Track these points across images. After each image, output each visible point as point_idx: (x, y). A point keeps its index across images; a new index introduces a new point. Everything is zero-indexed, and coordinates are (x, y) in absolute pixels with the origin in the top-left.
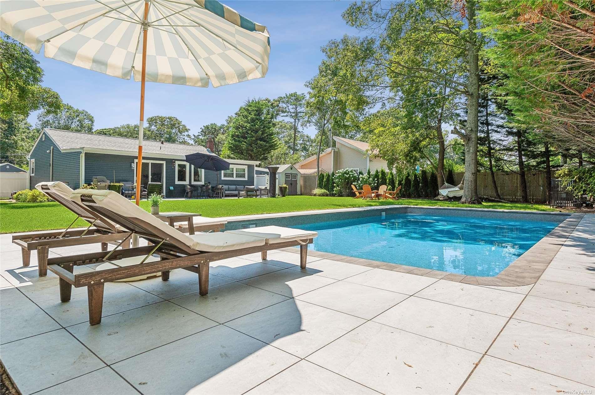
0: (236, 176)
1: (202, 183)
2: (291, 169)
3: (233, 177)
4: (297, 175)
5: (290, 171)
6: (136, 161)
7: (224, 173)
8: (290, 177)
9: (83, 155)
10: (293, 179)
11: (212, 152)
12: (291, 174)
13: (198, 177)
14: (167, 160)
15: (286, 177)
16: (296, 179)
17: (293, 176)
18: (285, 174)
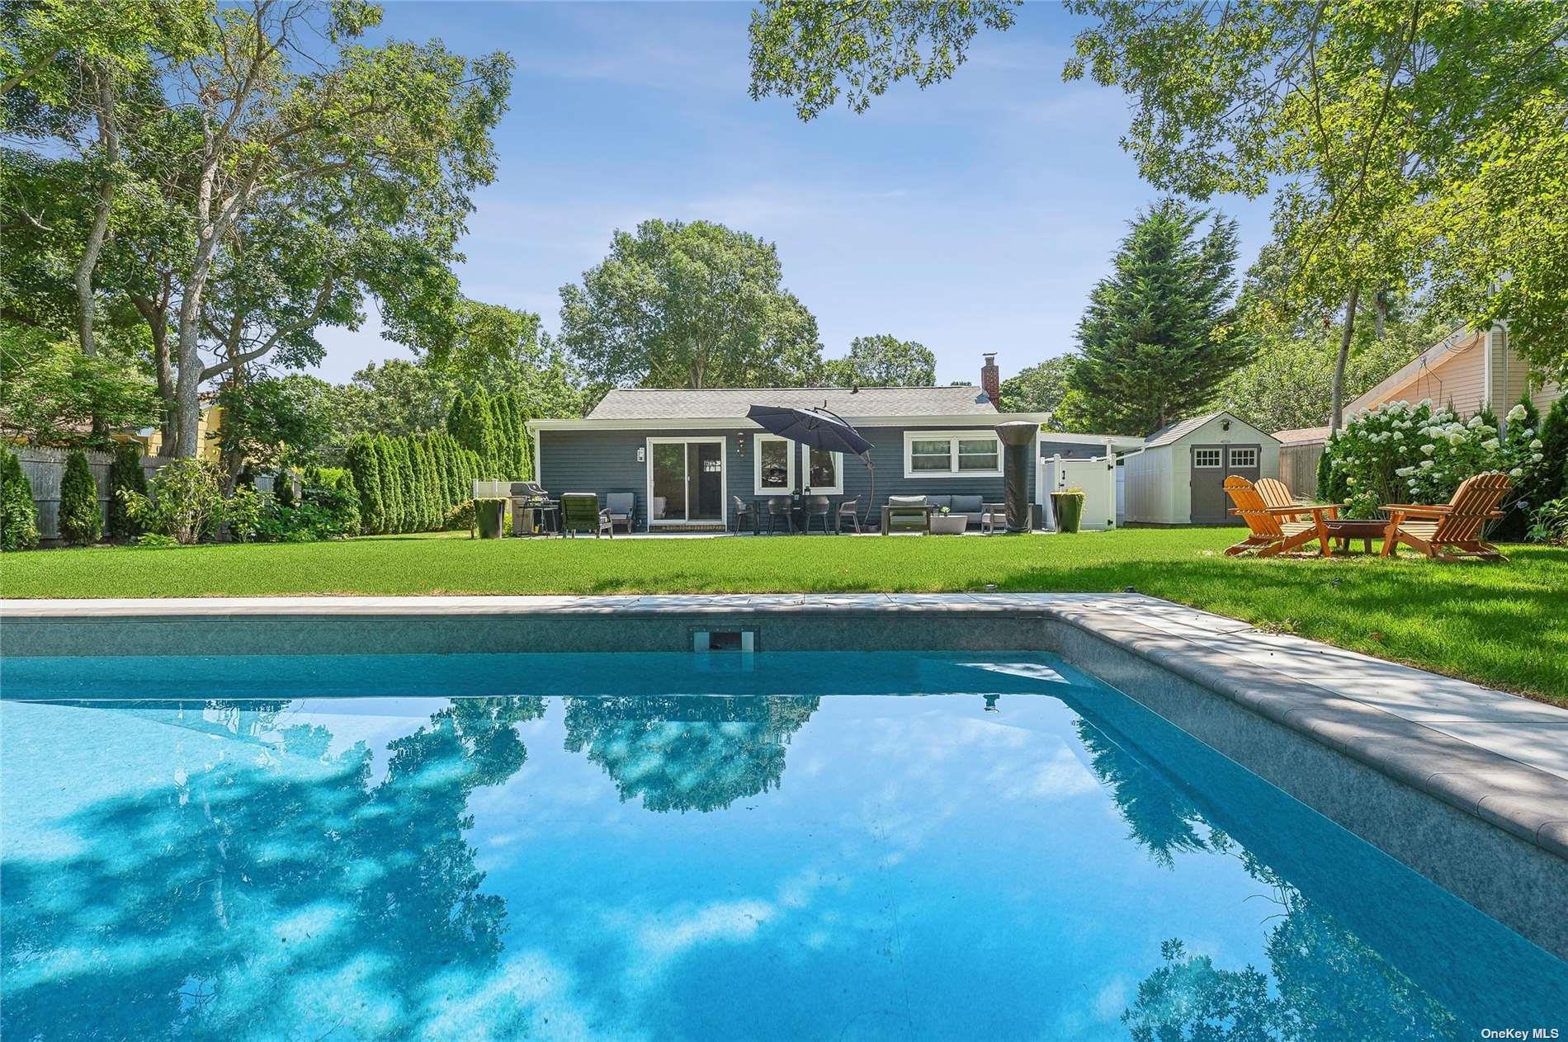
0: (960, 467)
1: (838, 489)
2: (1226, 428)
3: (948, 467)
4: (1260, 450)
5: (1218, 438)
6: (651, 441)
7: (913, 458)
8: (1220, 458)
9: (537, 436)
10: (1240, 463)
11: (990, 399)
12: (1226, 447)
13: (822, 476)
14: (730, 434)
15: (1196, 459)
16: (1255, 466)
17: (1234, 454)
18: (1193, 447)
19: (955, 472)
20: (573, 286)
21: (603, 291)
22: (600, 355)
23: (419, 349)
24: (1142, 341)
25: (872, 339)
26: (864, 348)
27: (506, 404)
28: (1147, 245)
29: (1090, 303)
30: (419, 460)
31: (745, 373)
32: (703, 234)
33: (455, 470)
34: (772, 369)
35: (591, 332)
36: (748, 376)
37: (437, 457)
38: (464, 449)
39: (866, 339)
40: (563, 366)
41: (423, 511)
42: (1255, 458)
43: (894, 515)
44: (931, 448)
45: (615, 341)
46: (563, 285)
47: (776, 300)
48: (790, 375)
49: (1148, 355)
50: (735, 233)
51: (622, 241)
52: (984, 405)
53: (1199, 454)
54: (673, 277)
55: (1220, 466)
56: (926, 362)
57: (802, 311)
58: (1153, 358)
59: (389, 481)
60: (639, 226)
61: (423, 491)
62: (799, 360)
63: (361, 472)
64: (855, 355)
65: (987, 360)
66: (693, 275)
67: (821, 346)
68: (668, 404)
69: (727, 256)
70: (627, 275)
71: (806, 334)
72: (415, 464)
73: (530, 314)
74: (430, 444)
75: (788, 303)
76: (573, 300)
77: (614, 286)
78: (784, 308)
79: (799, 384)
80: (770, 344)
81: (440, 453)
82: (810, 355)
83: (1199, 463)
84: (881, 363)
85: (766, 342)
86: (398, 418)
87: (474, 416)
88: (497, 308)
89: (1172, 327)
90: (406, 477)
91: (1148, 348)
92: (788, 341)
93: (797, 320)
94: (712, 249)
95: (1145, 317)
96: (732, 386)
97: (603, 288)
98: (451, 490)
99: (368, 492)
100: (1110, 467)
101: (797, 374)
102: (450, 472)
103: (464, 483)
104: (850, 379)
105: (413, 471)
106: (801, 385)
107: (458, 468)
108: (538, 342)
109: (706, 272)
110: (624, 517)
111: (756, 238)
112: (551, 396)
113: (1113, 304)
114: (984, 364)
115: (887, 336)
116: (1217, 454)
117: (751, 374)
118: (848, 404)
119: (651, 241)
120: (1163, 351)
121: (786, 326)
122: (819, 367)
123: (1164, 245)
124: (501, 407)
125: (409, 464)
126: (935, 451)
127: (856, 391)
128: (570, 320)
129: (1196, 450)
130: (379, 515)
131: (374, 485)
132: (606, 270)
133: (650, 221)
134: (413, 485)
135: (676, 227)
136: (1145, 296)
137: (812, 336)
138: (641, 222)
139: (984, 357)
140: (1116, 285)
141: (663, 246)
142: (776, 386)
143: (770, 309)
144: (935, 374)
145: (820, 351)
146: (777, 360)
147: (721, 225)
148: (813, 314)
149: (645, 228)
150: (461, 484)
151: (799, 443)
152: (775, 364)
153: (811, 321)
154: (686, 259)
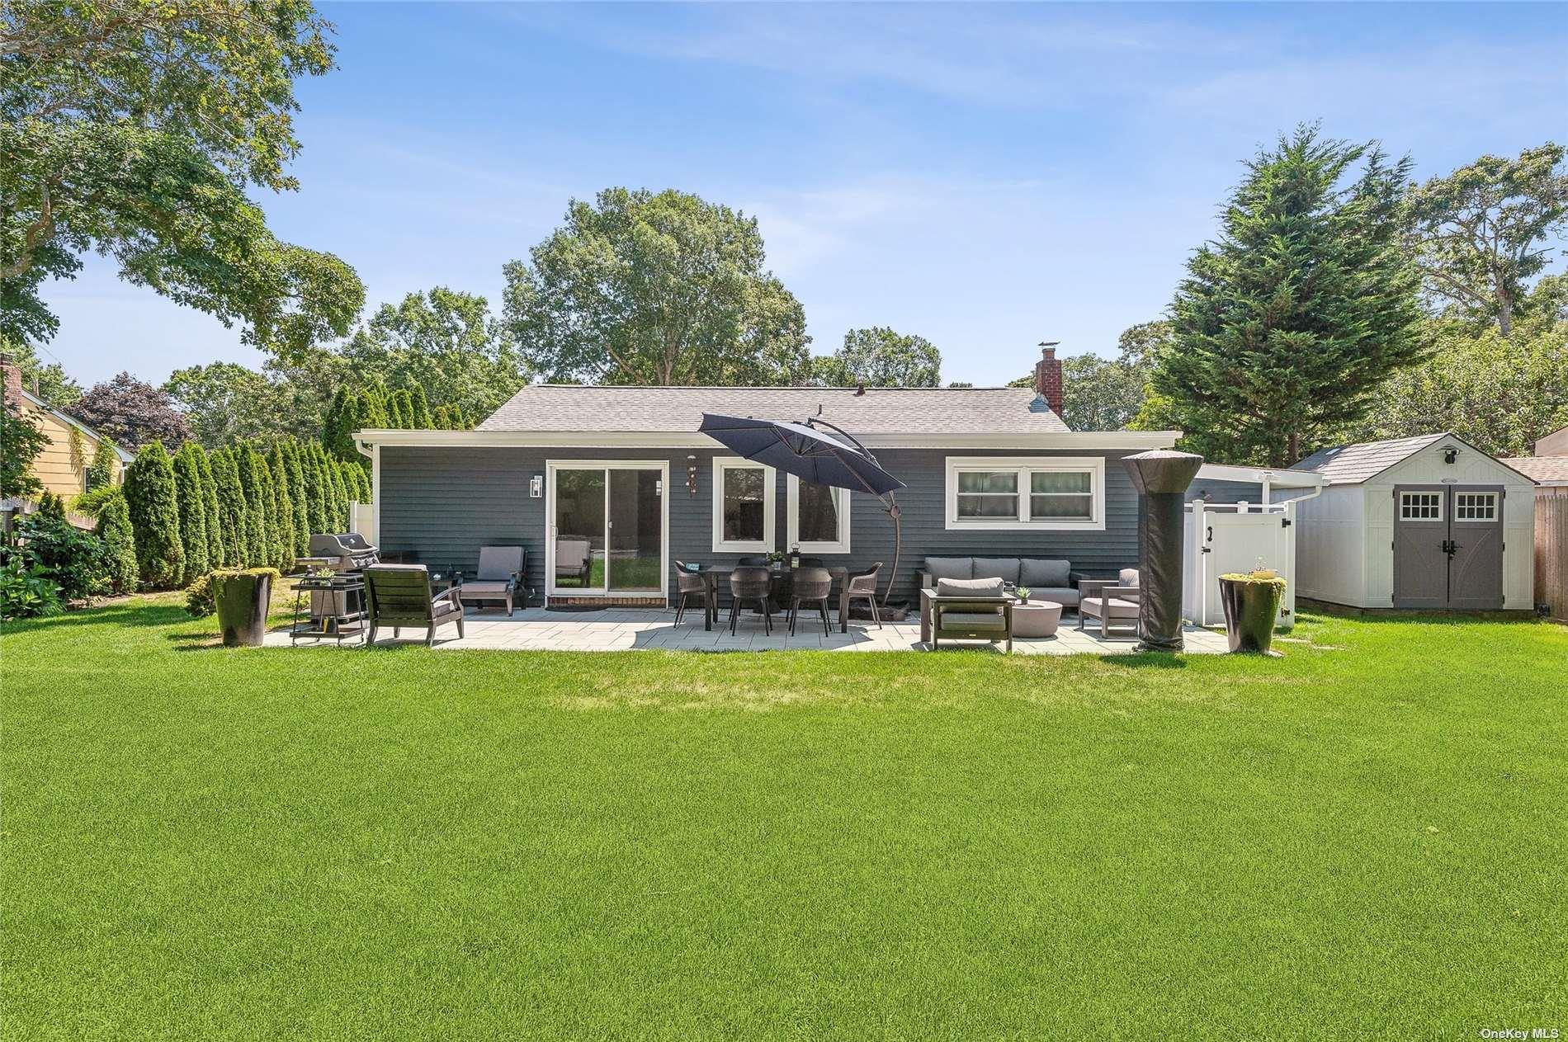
0: (1033, 514)
1: (842, 545)
2: (1450, 459)
3: (1015, 514)
4: (1503, 495)
5: (1435, 474)
6: (553, 466)
7: (959, 497)
8: (1441, 507)
9: (375, 456)
10: (1471, 515)
11: (1051, 407)
12: (1450, 490)
13: (818, 523)
14: (676, 457)
15: (1401, 506)
16: (1495, 519)
17: (1462, 500)
18: (1397, 489)
19: (1024, 522)
20: (519, 263)
21: (553, 269)
22: (550, 345)
23: (231, 319)
24: (1278, 326)
25: (868, 331)
26: (860, 342)
27: (409, 401)
28: (1278, 191)
29: (1187, 275)
30: (256, 478)
31: (721, 370)
32: (673, 204)
33: (321, 490)
34: (752, 364)
35: (539, 317)
36: (725, 372)
37: (289, 471)
38: (339, 461)
39: (861, 331)
40: (512, 358)
41: (259, 549)
42: (1496, 506)
43: (946, 612)
44: (987, 483)
45: (569, 329)
46: (508, 262)
47: (757, 285)
48: (774, 371)
49: (1289, 347)
50: (711, 205)
51: (579, 213)
52: (1043, 415)
53: (1406, 499)
54: (638, 254)
55: (1440, 518)
56: (930, 359)
57: (787, 298)
58: (1297, 351)
59: (196, 511)
60: (598, 195)
61: (262, 523)
62: (783, 356)
63: (145, 499)
64: (849, 350)
65: (1044, 351)
66: (659, 249)
67: (809, 340)
68: (600, 405)
69: (701, 229)
70: (582, 251)
71: (791, 325)
72: (247, 484)
73: (475, 296)
74: (280, 455)
75: (771, 288)
76: (519, 278)
77: (565, 263)
78: (767, 294)
79: (783, 382)
80: (750, 336)
81: (297, 467)
82: (796, 349)
83: (1406, 513)
84: (878, 359)
85: (745, 334)
86: (318, 416)
87: (360, 416)
88: (328, 258)
89: (1322, 306)
90: (229, 503)
91: (1292, 337)
92: (771, 333)
93: (782, 307)
94: (683, 223)
95: (1285, 291)
96: (705, 384)
97: (552, 264)
98: (313, 518)
99: (156, 528)
100: (1286, 523)
101: (781, 371)
102: (311, 493)
103: (334, 505)
104: (841, 378)
105: (245, 493)
106: (786, 383)
107: (325, 487)
108: (486, 329)
109: (675, 247)
110: (502, 587)
111: (735, 212)
112: (496, 391)
113: (1230, 275)
114: (1041, 358)
115: (885, 328)
116: (1435, 499)
117: (729, 369)
118: (852, 410)
119: (612, 213)
120: (1312, 341)
121: (769, 314)
122: (807, 363)
123: (1307, 191)
124: (402, 405)
125: (239, 483)
126: (993, 488)
127: (861, 392)
128: (513, 301)
129: (1402, 494)
130: (172, 560)
131: (167, 517)
132: (557, 243)
133: (612, 189)
134: (242, 515)
135: (640, 197)
136: (1284, 263)
137: (798, 327)
138: (602, 190)
139: (1041, 348)
140: (1230, 249)
141: (627, 217)
142: (756, 384)
143: (750, 293)
144: (940, 373)
145: (807, 345)
146: (758, 355)
147: (694, 196)
148: (801, 302)
149: (605, 198)
150: (328, 509)
151: (783, 470)
152: (755, 358)
153: (798, 308)
154: (651, 231)
